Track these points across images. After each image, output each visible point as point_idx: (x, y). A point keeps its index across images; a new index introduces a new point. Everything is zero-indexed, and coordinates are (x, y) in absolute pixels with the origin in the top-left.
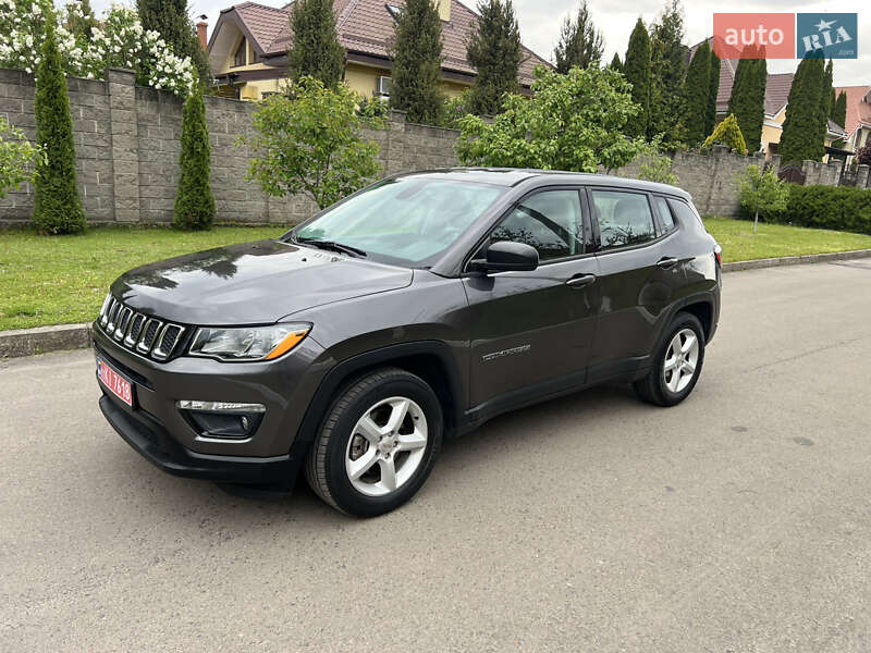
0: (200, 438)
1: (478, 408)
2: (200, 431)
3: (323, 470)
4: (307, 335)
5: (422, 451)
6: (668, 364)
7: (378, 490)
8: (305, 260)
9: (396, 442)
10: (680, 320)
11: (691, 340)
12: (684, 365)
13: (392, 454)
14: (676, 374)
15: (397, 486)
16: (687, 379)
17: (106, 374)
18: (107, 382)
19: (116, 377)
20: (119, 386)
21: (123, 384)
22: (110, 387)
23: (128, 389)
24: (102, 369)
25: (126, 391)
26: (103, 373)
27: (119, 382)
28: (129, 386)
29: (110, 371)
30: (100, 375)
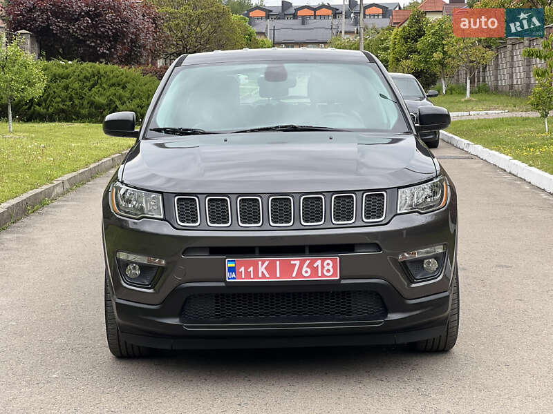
0: (413, 285)
2: (412, 279)
17: (262, 269)
18: (267, 276)
19: (298, 263)
20: (305, 268)
21: (319, 263)
22: (279, 277)
23: (331, 264)
24: (242, 269)
25: (327, 267)
26: (247, 274)
27: (306, 265)
28: (334, 261)
29: (278, 262)
30: (234, 278)
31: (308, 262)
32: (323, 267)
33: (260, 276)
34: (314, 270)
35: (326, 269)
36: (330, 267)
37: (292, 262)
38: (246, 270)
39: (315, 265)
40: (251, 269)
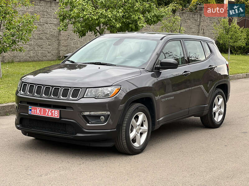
0: (88, 125)
1: (161, 119)
2: (88, 122)
3: (124, 135)
4: (120, 89)
5: (147, 133)
6: (214, 109)
7: (136, 145)
8: (99, 68)
9: (140, 129)
11: (221, 100)
12: (220, 110)
13: (139, 133)
14: (217, 114)
15: (141, 144)
16: (221, 117)
17: (38, 111)
18: (39, 114)
19: (48, 110)
20: (49, 113)
21: (53, 111)
22: (42, 115)
23: (57, 112)
24: (33, 110)
25: (56, 113)
26: (34, 112)
27: (50, 111)
28: (58, 111)
29: (42, 109)
30: (31, 113)
31: (51, 110)
32: (55, 113)
33: (37, 113)
34: (52, 114)
36: (57, 113)
37: (46, 110)
38: (34, 111)
39: (52, 112)
40: (35, 111)
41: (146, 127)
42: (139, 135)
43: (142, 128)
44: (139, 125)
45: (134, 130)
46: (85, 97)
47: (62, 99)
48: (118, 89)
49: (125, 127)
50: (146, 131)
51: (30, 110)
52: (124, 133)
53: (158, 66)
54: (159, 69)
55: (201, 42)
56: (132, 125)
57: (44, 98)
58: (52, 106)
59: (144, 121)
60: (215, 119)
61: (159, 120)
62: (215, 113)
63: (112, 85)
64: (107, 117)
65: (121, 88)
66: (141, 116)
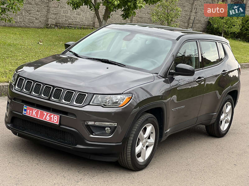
0: (92, 136)
1: (168, 130)
2: (92, 133)
3: (130, 150)
6: (222, 117)
7: (141, 160)
9: (146, 142)
10: (227, 98)
11: (229, 107)
12: (226, 118)
13: (145, 146)
14: (223, 123)
15: (146, 159)
16: (227, 125)
17: (34, 113)
18: (35, 116)
19: (46, 114)
20: (48, 117)
21: (52, 116)
22: (39, 118)
23: (57, 118)
24: (28, 111)
25: (55, 119)
26: (30, 113)
27: (48, 116)
28: (58, 116)
29: (40, 111)
30: (25, 114)
31: (49, 114)
32: (54, 118)
33: (33, 115)
34: (51, 118)
35: (54, 119)
36: (56, 119)
37: (44, 113)
38: (29, 112)
39: (51, 117)
40: (31, 112)
41: (153, 139)
42: (145, 148)
43: (149, 140)
44: (146, 138)
45: (141, 144)
46: (91, 104)
47: (64, 104)
48: (129, 98)
49: (131, 141)
50: (153, 145)
51: (25, 110)
52: (130, 147)
53: (173, 71)
54: (173, 74)
55: (216, 42)
56: (139, 138)
57: (43, 99)
58: (51, 110)
59: (152, 133)
60: (221, 127)
61: (167, 131)
62: (221, 122)
63: (122, 94)
64: (113, 129)
65: (132, 97)
66: (150, 128)
